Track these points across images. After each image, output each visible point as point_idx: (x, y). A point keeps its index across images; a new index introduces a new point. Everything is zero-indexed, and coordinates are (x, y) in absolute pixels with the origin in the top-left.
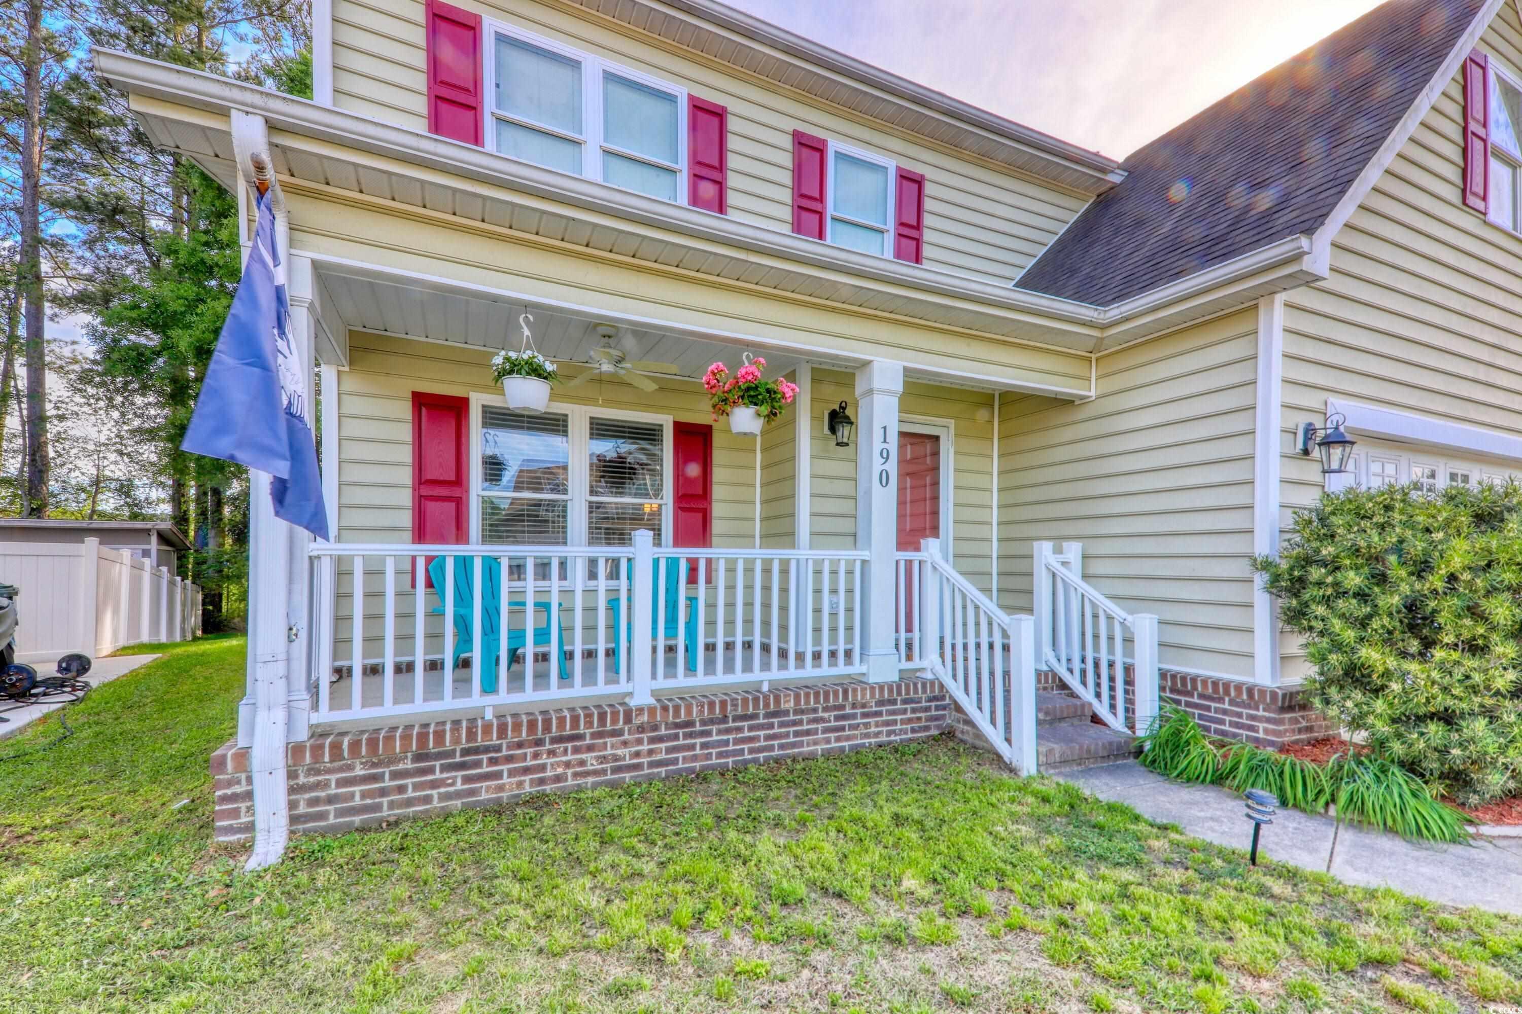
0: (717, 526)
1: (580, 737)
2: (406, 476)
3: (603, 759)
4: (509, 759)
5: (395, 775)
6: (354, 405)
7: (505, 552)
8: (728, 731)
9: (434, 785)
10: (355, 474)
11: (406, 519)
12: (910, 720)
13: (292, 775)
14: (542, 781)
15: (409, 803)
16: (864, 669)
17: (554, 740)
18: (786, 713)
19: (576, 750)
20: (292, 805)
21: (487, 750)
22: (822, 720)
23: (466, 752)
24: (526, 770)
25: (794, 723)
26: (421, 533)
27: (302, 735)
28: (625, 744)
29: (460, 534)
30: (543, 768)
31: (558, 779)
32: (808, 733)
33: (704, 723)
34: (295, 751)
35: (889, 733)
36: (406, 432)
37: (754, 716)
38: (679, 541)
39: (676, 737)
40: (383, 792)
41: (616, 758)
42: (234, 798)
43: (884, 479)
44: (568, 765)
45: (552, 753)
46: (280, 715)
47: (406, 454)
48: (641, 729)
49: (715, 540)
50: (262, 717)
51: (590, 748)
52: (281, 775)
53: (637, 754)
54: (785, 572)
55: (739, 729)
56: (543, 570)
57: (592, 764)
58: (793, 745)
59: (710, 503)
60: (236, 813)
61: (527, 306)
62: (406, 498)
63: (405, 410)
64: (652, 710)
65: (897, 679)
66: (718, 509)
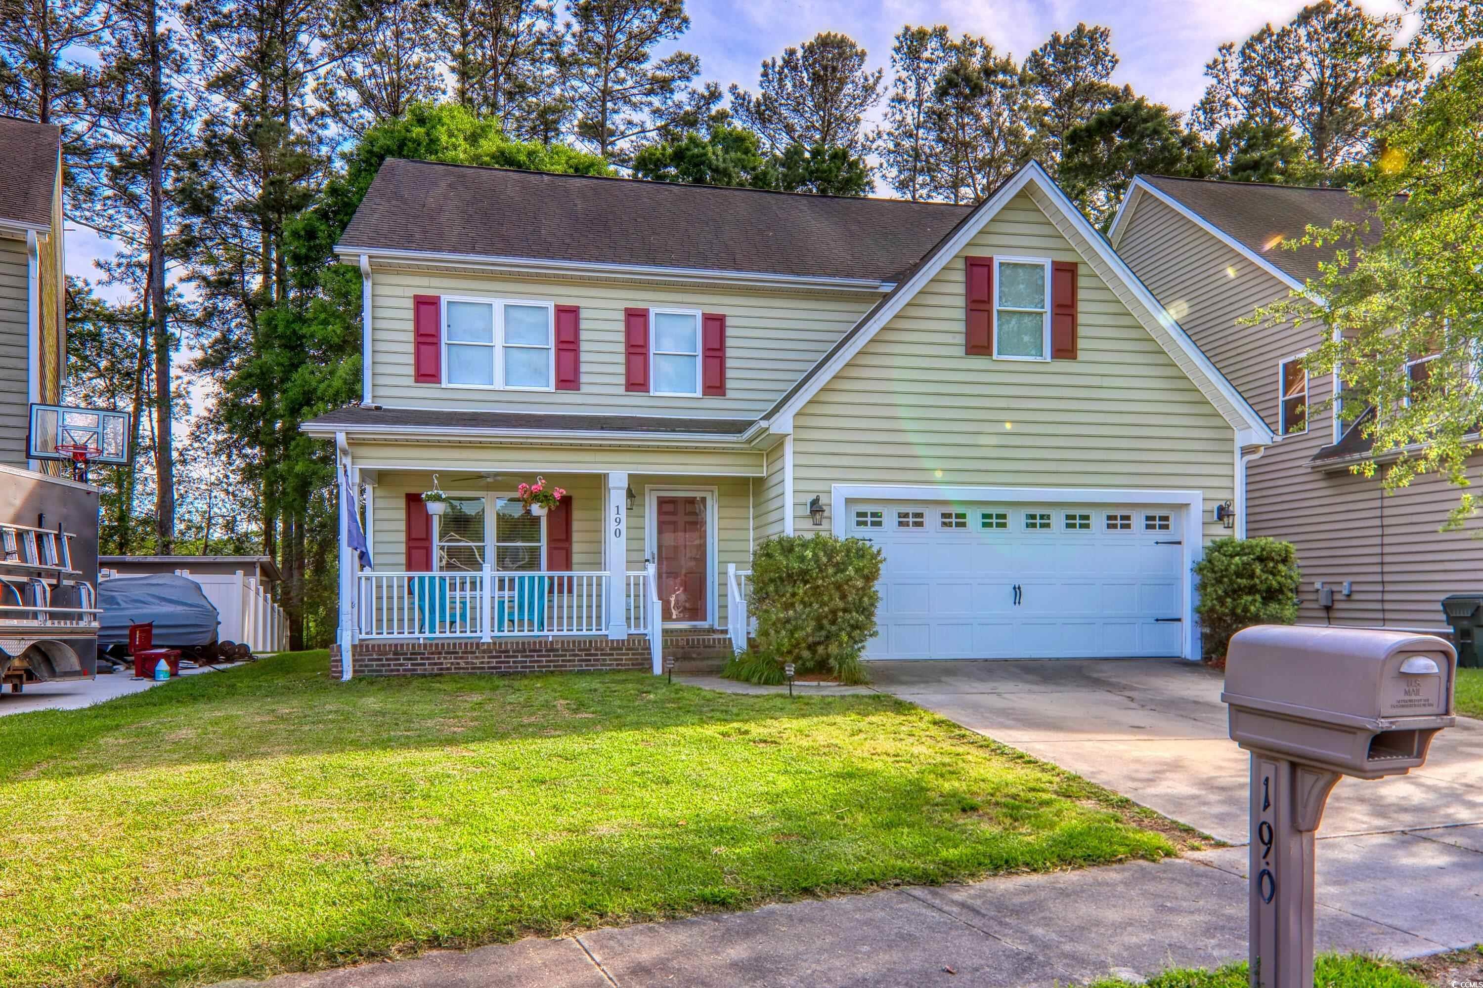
0: (576, 558)
1: (457, 653)
2: (402, 537)
3: (467, 663)
4: (428, 659)
5: (387, 660)
6: (381, 503)
7: (447, 574)
8: (526, 656)
9: (401, 665)
10: (381, 537)
11: (402, 559)
12: (630, 659)
13: (354, 655)
14: (441, 669)
15: (392, 671)
16: (606, 633)
17: (447, 653)
18: (557, 650)
19: (456, 658)
20: (354, 666)
21: (420, 654)
22: (578, 655)
23: (412, 654)
24: (435, 664)
25: (562, 656)
26: (410, 567)
27: (357, 642)
28: (477, 658)
29: (428, 567)
30: (442, 664)
31: (448, 669)
32: (569, 661)
33: (514, 652)
34: (354, 647)
35: (618, 665)
36: (402, 514)
37: (541, 651)
38: (550, 568)
39: (500, 657)
40: (383, 665)
41: (473, 663)
42: (336, 661)
43: (617, 533)
44: (452, 663)
45: (445, 658)
46: (349, 633)
47: (402, 526)
48: (484, 652)
49: (574, 567)
50: (344, 633)
51: (461, 658)
52: (350, 653)
53: (482, 663)
54: (599, 585)
55: (533, 656)
56: (473, 586)
57: (463, 665)
58: (561, 666)
59: (571, 544)
60: (337, 666)
61: (436, 472)
62: (402, 548)
63: (402, 503)
64: (489, 644)
65: (626, 638)
66: (576, 547)
